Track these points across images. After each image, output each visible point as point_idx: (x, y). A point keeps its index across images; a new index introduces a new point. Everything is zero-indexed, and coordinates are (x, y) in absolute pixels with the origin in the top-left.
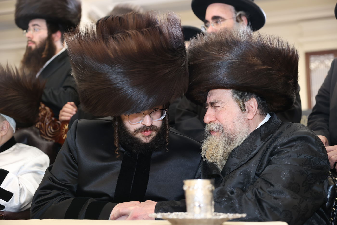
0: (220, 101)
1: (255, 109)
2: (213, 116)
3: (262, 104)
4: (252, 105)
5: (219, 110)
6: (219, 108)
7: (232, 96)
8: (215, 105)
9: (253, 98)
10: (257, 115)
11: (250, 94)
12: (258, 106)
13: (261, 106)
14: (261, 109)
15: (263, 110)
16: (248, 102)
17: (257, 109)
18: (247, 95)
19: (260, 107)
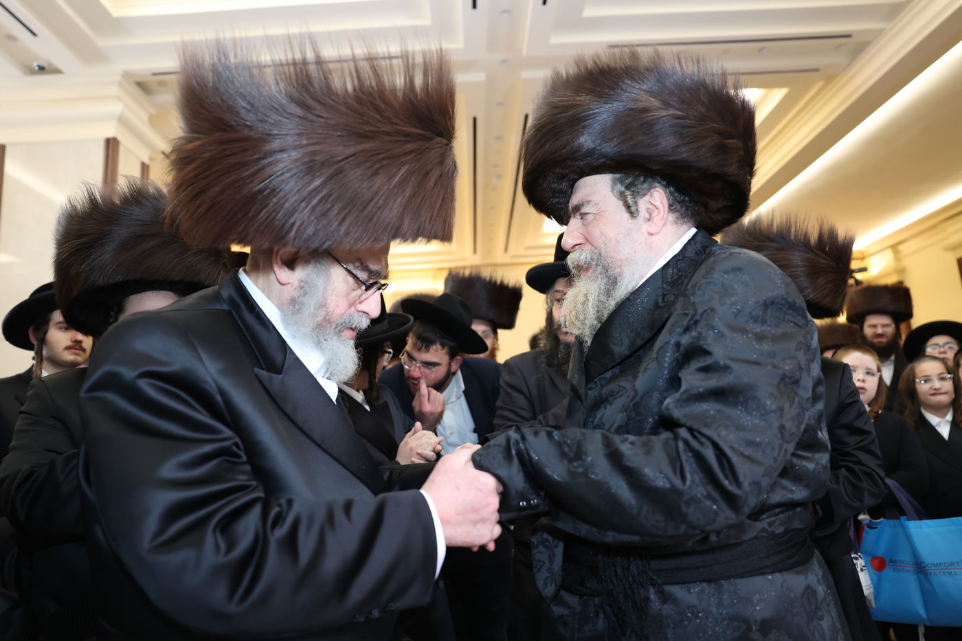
0: (589, 201)
1: (664, 213)
2: (580, 235)
3: (679, 202)
4: (658, 203)
5: (589, 220)
6: (588, 216)
7: (613, 189)
8: (582, 211)
9: (656, 189)
10: (668, 223)
11: (649, 180)
12: (670, 206)
13: (678, 206)
14: (677, 211)
15: (681, 214)
16: (647, 198)
17: (668, 212)
18: (643, 182)
19: (674, 207)
